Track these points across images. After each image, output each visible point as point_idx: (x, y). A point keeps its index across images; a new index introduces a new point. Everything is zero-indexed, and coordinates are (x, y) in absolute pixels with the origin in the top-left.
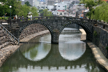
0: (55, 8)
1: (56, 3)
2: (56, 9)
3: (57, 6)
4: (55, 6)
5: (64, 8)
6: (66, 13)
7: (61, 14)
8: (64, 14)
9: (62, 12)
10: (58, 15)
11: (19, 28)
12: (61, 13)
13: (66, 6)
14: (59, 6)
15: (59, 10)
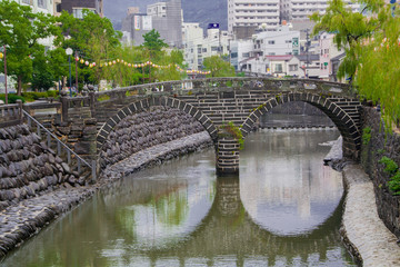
0: (257, 50)
1: (261, 31)
2: (261, 53)
3: (266, 41)
4: (258, 41)
5: (290, 48)
6: (296, 65)
7: (280, 69)
8: (291, 70)
9: (282, 63)
10: (269, 72)
11: (93, 124)
12: (280, 65)
13: (296, 40)
14: (273, 42)
15: (272, 56)
